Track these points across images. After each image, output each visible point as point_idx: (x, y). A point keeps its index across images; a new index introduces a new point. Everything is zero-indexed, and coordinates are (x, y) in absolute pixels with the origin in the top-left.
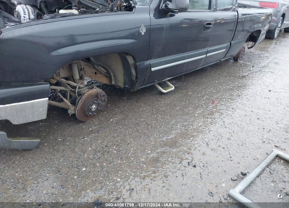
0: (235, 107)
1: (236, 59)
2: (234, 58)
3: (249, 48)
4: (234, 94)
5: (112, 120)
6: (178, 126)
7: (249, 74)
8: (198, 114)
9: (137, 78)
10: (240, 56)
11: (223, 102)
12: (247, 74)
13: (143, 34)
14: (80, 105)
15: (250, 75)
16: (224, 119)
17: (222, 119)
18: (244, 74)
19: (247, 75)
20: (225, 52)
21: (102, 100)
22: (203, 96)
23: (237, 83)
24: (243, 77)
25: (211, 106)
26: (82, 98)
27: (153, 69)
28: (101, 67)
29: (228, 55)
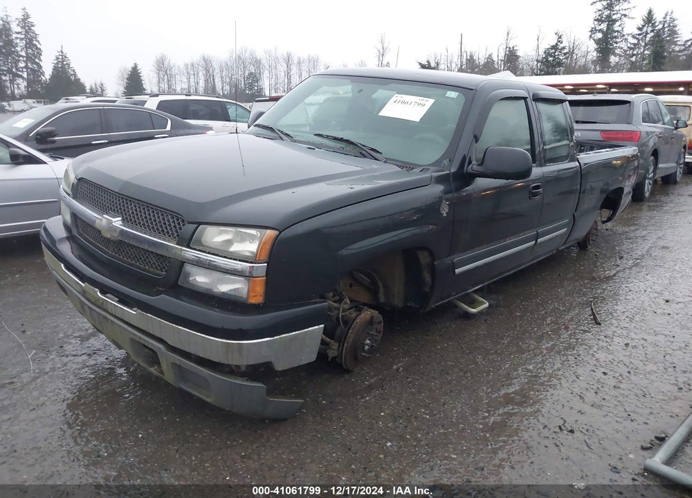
0: (609, 333)
1: (583, 245)
2: (579, 243)
3: (604, 222)
4: (600, 310)
5: (395, 367)
6: (520, 372)
7: (618, 272)
8: (547, 349)
9: (432, 287)
10: (591, 238)
11: (584, 326)
12: (614, 272)
13: (445, 215)
14: (351, 340)
15: (621, 274)
16: (597, 355)
17: (593, 355)
18: (607, 272)
19: (615, 275)
20: (564, 233)
21: (377, 329)
22: (544, 319)
23: (599, 291)
24: (609, 278)
25: (565, 335)
26: (353, 326)
27: (457, 271)
28: (362, 273)
29: (571, 238)
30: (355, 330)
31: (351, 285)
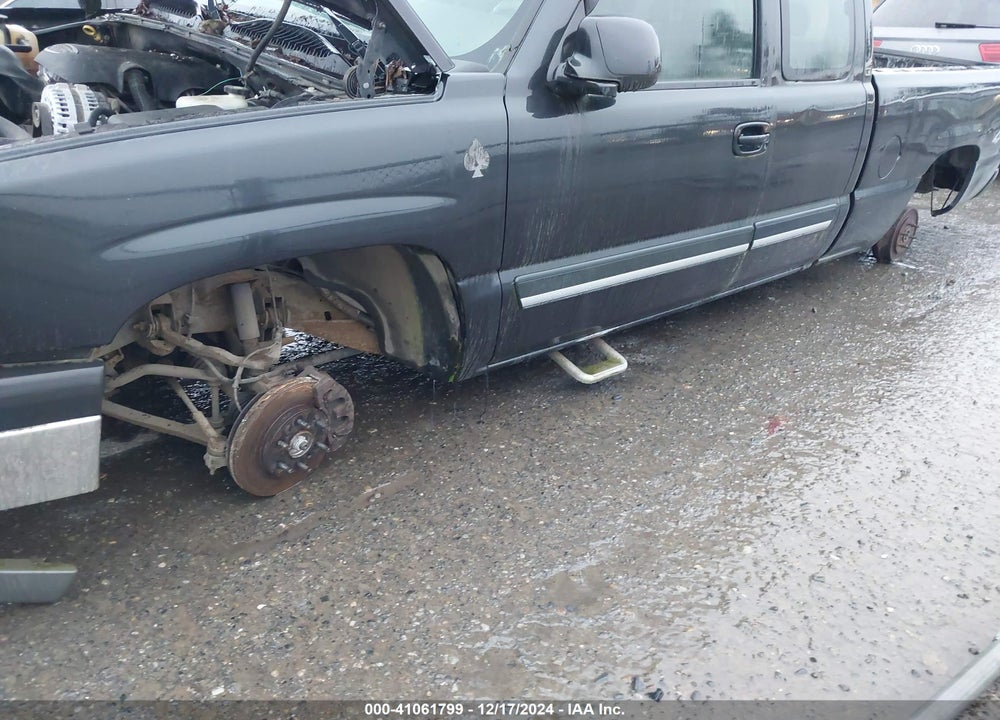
0: (856, 442)
1: (883, 254)
2: (874, 248)
3: (935, 213)
4: (860, 391)
5: (369, 490)
6: (620, 521)
7: (932, 311)
8: (705, 471)
9: (463, 332)
10: (899, 242)
11: (812, 423)
12: (923, 310)
13: (478, 174)
14: (243, 438)
15: (934, 316)
16: (808, 495)
17: (800, 495)
18: (911, 310)
19: (923, 317)
20: (830, 229)
21: (334, 414)
22: (739, 399)
23: (875, 348)
24: (910, 322)
25: (763, 437)
26: (251, 410)
27: (527, 302)
29: (843, 241)
30: (254, 419)
31: (328, 316)
